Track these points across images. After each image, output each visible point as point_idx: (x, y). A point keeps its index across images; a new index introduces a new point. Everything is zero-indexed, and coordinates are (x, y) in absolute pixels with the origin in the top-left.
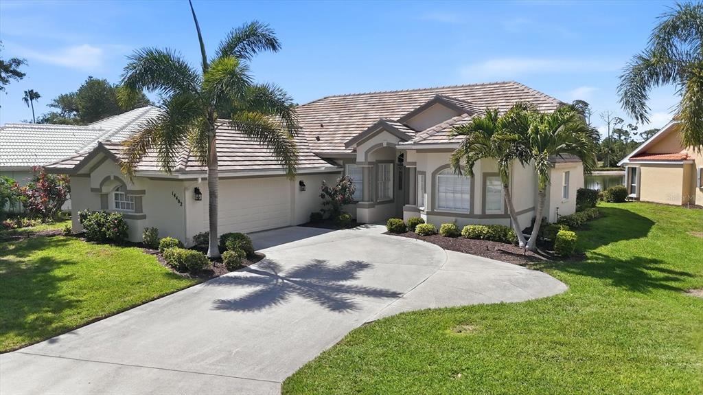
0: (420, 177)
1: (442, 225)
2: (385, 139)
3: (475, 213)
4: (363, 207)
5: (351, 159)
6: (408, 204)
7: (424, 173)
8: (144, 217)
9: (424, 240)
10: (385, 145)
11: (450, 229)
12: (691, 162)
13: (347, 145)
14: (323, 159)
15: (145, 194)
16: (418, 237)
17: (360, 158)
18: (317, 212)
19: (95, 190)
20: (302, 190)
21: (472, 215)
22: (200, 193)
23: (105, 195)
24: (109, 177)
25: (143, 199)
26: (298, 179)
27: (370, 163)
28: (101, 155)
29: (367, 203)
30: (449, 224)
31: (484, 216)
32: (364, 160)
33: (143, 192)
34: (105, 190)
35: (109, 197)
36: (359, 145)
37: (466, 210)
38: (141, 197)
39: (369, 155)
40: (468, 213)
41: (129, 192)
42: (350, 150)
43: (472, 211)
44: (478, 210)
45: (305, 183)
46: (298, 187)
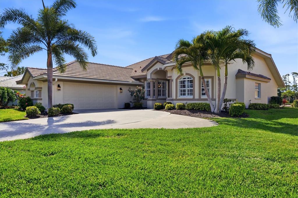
2: (158, 66)
3: (195, 98)
4: (150, 100)
8: (41, 99)
10: (158, 69)
13: (143, 71)
14: (133, 79)
15: (42, 89)
17: (149, 77)
18: (128, 102)
19: (29, 89)
20: (121, 92)
21: (193, 99)
22: (60, 87)
23: (32, 91)
24: (31, 83)
25: (42, 91)
26: (119, 87)
27: (152, 79)
28: (27, 73)
29: (151, 98)
30: (181, 103)
31: (200, 99)
32: (150, 78)
33: (41, 88)
34: (32, 89)
35: (34, 92)
36: (148, 70)
37: (191, 97)
38: (41, 90)
39: (152, 75)
40: (192, 98)
41: (36, 88)
42: (144, 74)
43: (194, 97)
44: (197, 96)
45: (122, 89)
46: (119, 91)
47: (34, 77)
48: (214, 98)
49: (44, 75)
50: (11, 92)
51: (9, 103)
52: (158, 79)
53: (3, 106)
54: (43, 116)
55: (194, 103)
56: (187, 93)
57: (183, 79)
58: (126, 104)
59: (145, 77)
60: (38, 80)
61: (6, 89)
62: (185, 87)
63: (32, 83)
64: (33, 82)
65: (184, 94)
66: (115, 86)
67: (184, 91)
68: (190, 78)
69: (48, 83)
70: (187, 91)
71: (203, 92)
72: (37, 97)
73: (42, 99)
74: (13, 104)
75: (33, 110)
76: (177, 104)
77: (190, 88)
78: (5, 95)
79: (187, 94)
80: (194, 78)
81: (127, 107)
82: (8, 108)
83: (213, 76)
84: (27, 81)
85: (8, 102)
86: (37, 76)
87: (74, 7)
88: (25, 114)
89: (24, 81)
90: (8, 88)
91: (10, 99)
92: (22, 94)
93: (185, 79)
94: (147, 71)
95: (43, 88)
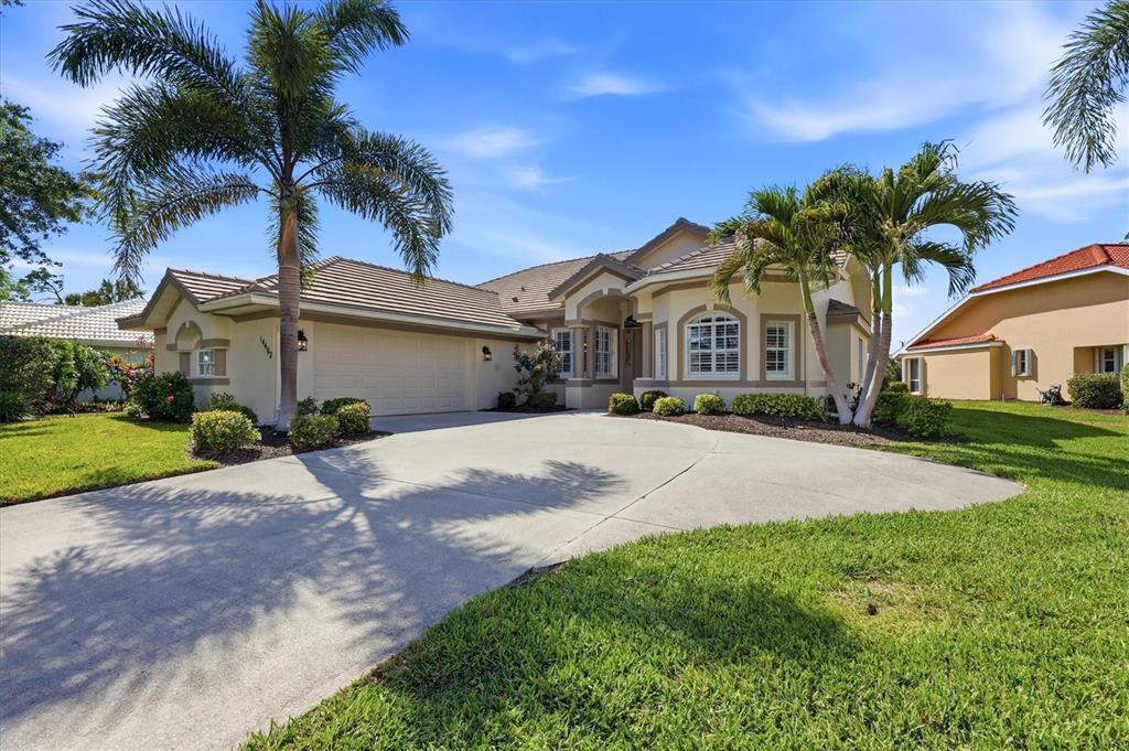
0: (658, 334)
1: (698, 397)
2: (606, 284)
3: (749, 379)
4: (574, 384)
5: (557, 320)
6: (641, 376)
7: (664, 325)
8: (226, 382)
9: (670, 421)
10: (605, 292)
11: (711, 402)
12: (1000, 344)
13: (552, 296)
14: (518, 321)
15: (228, 345)
16: (659, 416)
17: (571, 315)
18: (507, 391)
19: (171, 348)
20: (488, 359)
21: (743, 383)
22: (305, 340)
23: (186, 355)
24: (184, 324)
25: (227, 353)
26: (480, 343)
27: (584, 322)
28: (170, 288)
29: (580, 379)
30: (709, 395)
31: (763, 383)
32: (575, 318)
33: (226, 342)
34: (183, 346)
35: (191, 358)
36: (568, 296)
37: (734, 376)
38: (225, 350)
39: (583, 310)
40: (738, 379)
41: (203, 344)
42: (556, 305)
43: (744, 374)
44: (753, 373)
45: (490, 350)
46: (480, 355)
47: (203, 303)
48: (803, 379)
49: (251, 295)
50: (89, 358)
51: (80, 393)
52: (596, 322)
53: (61, 403)
54: (271, 449)
55: (760, 396)
56: (714, 363)
57: (703, 321)
58: (501, 396)
59: (561, 314)
60: (213, 313)
61: (70, 345)
62: (709, 348)
63: (188, 326)
64: (191, 322)
65: (707, 368)
66: (467, 340)
67: (707, 357)
68: (728, 320)
69: (283, 320)
70: (714, 357)
71: (773, 360)
72: (202, 373)
73: (228, 380)
74: (96, 397)
75: (233, 429)
76: (699, 398)
77: (725, 351)
78: (68, 365)
79: (714, 367)
80: (744, 319)
81: (506, 406)
82: (82, 410)
83: (799, 316)
84: (164, 317)
85: (77, 391)
86: (211, 300)
87: (397, 40)
88: (183, 440)
89: (151, 319)
90: (77, 342)
91: (88, 380)
92: (132, 364)
93: (709, 320)
94: (567, 298)
95: (231, 343)
